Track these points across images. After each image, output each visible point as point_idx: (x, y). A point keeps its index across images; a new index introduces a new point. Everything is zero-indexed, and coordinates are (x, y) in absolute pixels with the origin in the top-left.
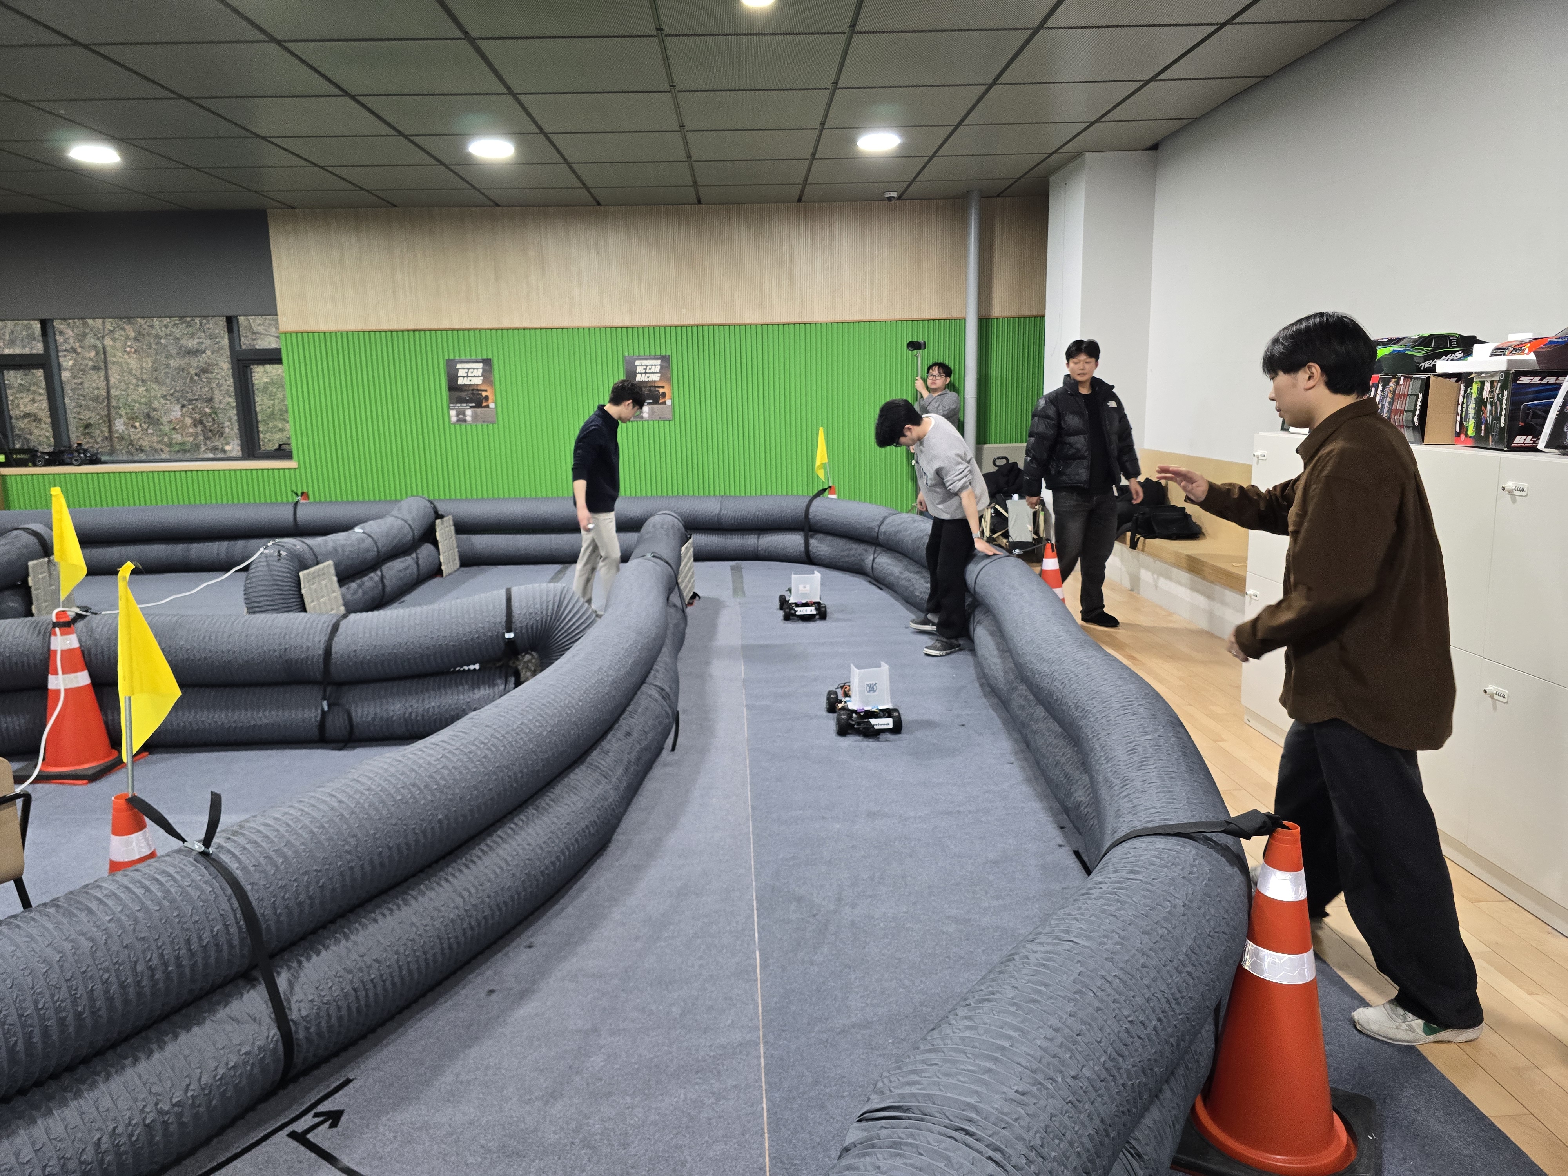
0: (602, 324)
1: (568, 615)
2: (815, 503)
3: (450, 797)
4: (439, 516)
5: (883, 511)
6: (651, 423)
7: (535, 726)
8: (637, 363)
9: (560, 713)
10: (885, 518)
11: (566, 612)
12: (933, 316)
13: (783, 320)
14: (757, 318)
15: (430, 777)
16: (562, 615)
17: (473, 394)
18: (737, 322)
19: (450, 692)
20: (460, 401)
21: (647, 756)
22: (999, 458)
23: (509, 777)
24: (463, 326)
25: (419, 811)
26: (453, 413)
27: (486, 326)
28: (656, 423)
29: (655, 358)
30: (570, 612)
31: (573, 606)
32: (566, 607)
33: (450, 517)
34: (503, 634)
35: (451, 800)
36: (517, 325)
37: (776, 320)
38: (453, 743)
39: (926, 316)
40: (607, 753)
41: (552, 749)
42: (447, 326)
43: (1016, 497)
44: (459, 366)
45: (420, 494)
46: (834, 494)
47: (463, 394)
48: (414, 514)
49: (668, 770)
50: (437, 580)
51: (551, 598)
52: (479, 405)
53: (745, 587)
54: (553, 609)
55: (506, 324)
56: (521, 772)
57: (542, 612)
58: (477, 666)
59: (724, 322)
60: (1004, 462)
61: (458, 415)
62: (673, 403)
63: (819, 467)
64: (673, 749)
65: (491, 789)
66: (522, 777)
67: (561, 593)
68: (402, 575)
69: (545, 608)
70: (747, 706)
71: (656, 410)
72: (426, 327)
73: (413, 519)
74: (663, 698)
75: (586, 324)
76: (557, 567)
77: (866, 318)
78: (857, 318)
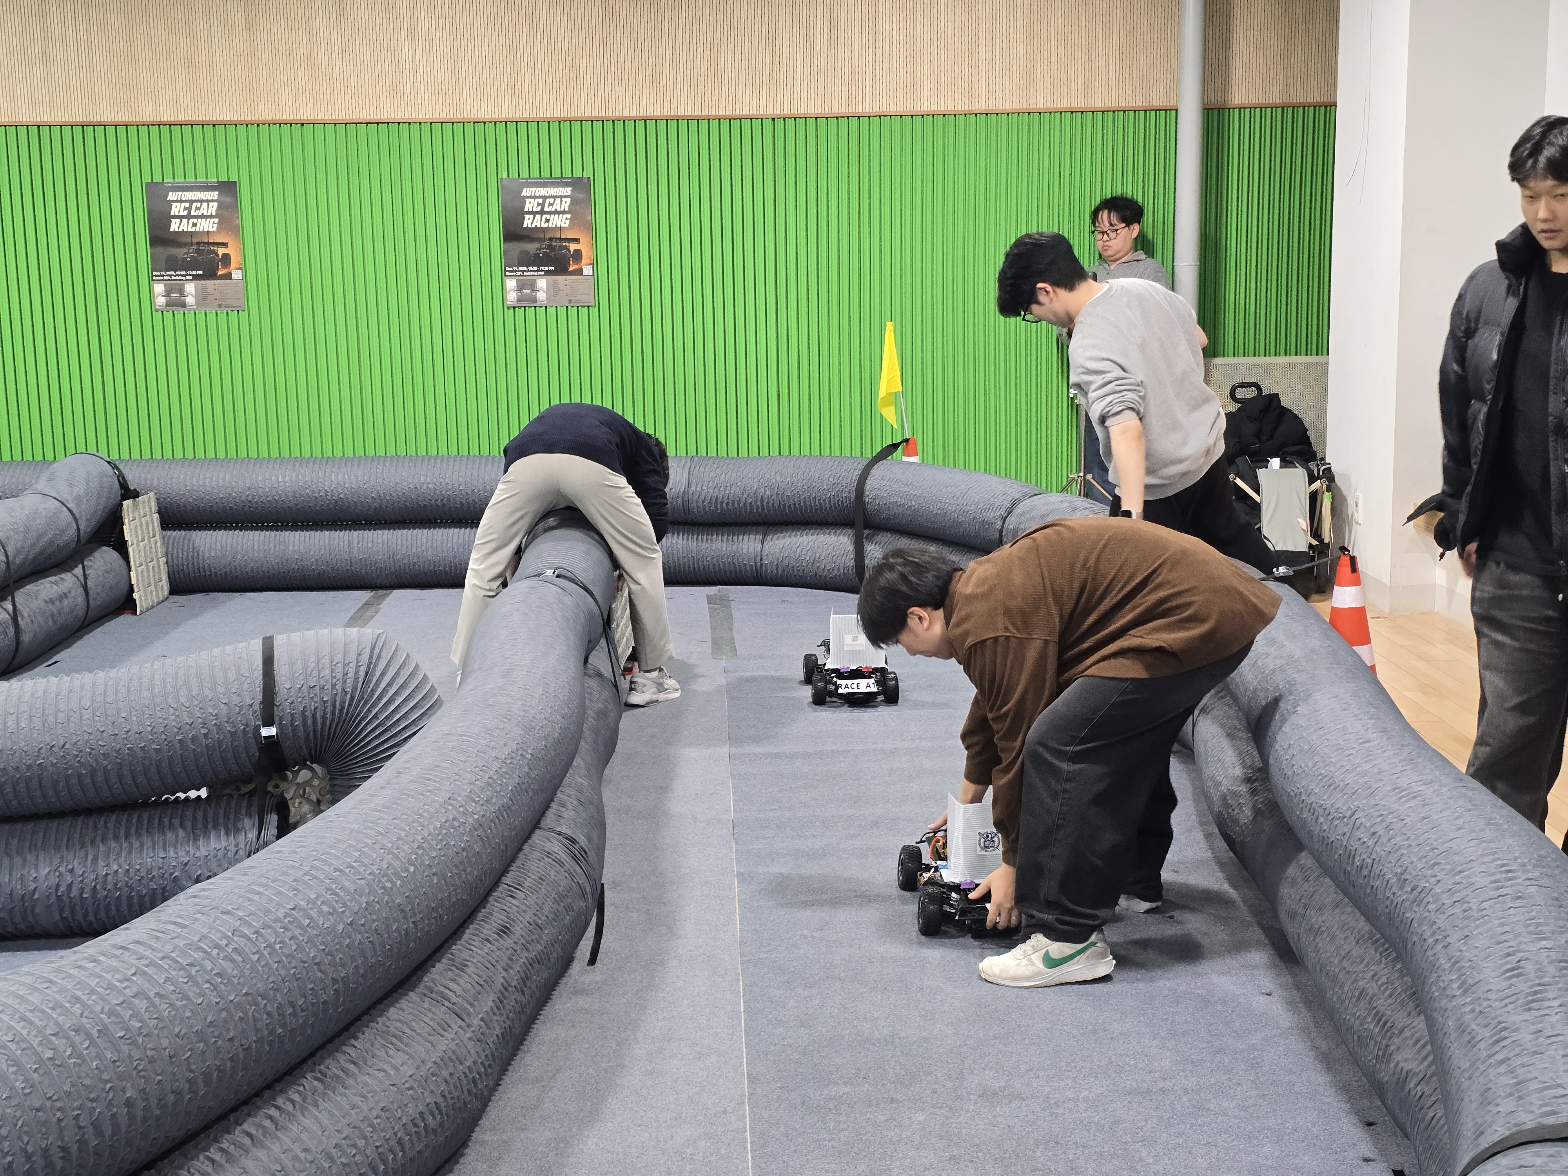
0: (457, 115)
1: (385, 690)
2: (877, 471)
3: (150, 1053)
4: (128, 493)
5: (1013, 490)
6: (552, 311)
7: (321, 913)
8: (526, 192)
9: (370, 886)
10: (1015, 503)
11: (383, 685)
12: (1112, 104)
13: (815, 111)
14: (763, 106)
15: (111, 1013)
16: (373, 691)
17: (198, 251)
18: (724, 112)
19: (148, 843)
20: (173, 264)
21: (540, 977)
22: (1243, 385)
23: (269, 1014)
24: (182, 118)
25: (88, 1082)
26: (159, 288)
27: (227, 117)
28: (562, 311)
29: (561, 182)
30: (390, 685)
31: (397, 674)
32: (383, 674)
33: (151, 494)
34: (257, 730)
35: (151, 1061)
36: (288, 116)
37: (801, 109)
38: (158, 945)
39: (1098, 102)
40: (462, 967)
41: (353, 958)
42: (148, 118)
43: (1275, 462)
44: (172, 196)
45: (92, 449)
46: (915, 454)
47: (180, 252)
48: (80, 489)
49: (583, 1002)
50: (125, 619)
51: (353, 657)
52: (210, 274)
53: (737, 637)
54: (356, 679)
55: (266, 113)
56: (292, 1004)
57: (334, 686)
58: (203, 793)
59: (698, 113)
60: (1248, 394)
61: (168, 293)
62: (596, 273)
63: (886, 402)
64: (592, 961)
65: (231, 1040)
66: (294, 1014)
67: (373, 649)
68: (54, 609)
69: (340, 676)
70: (740, 874)
71: (561, 286)
72: (107, 118)
73: (78, 499)
74: (575, 858)
75: (424, 114)
76: (364, 596)
77: (980, 106)
78: (963, 106)
